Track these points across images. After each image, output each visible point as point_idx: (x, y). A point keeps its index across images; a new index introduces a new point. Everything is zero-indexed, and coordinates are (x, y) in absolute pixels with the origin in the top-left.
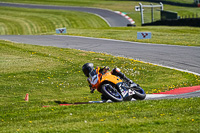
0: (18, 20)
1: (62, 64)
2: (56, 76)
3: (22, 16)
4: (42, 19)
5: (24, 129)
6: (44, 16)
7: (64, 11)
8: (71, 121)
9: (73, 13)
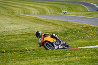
0: (43, 7)
1: (65, 29)
2: (62, 35)
3: (45, 5)
4: (55, 7)
5: (46, 60)
6: (56, 6)
7: (66, 3)
8: (69, 57)
9: (70, 4)
